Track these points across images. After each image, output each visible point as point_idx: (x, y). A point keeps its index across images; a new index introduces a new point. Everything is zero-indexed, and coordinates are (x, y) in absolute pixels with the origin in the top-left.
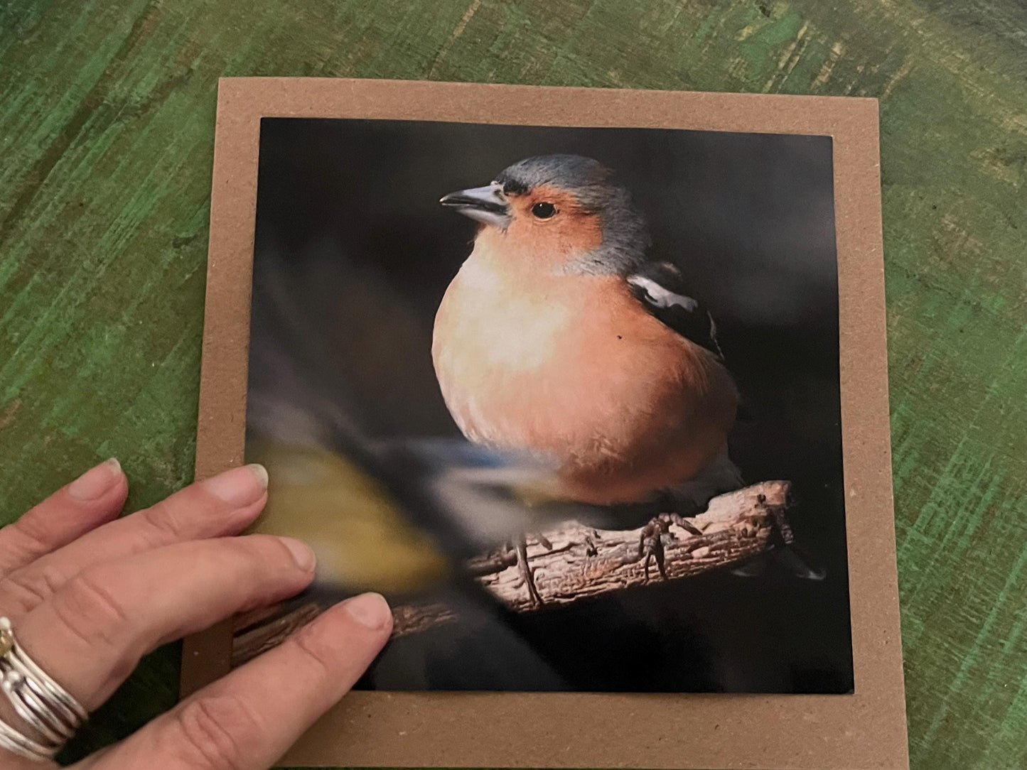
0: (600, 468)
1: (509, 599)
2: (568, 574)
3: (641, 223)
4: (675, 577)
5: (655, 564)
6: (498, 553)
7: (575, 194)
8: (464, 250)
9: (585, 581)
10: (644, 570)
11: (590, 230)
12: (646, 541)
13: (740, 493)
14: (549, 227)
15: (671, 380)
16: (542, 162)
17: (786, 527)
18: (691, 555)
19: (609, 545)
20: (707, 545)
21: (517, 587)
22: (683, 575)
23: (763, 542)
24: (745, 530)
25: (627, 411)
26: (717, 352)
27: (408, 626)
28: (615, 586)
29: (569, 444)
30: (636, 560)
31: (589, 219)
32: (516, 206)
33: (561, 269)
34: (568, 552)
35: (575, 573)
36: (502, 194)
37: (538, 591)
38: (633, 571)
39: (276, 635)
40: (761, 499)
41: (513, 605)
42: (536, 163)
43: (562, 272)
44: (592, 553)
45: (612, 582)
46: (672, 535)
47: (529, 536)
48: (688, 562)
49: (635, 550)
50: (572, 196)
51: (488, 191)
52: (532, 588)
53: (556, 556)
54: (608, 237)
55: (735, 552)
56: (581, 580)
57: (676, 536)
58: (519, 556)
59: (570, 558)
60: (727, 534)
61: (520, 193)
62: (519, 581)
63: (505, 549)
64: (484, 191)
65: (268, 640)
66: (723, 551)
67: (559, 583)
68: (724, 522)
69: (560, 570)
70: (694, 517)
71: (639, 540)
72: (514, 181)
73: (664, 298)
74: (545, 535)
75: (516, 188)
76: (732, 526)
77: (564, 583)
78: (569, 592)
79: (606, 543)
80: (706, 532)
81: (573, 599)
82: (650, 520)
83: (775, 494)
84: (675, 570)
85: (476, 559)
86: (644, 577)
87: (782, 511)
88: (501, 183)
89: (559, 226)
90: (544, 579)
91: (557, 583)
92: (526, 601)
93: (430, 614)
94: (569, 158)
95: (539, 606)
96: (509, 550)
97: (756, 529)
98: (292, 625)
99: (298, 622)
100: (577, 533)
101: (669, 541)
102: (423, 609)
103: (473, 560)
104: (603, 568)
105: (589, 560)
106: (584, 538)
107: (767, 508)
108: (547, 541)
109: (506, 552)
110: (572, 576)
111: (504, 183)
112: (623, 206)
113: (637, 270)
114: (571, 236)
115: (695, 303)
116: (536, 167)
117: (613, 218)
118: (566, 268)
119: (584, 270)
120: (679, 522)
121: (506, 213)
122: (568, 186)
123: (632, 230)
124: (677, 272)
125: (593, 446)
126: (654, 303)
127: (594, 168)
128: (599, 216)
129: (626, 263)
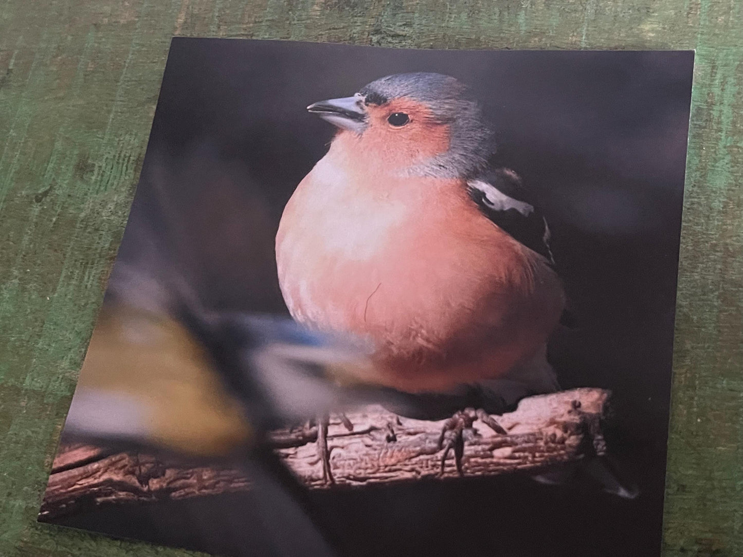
0: (413, 356)
1: (303, 474)
2: (364, 458)
3: (488, 132)
4: (472, 475)
5: (452, 458)
6: (300, 428)
7: (430, 106)
9: (379, 466)
10: (440, 463)
11: (439, 137)
12: (447, 434)
13: (553, 396)
14: (400, 134)
15: (497, 279)
16: (403, 78)
17: (600, 437)
18: (492, 454)
19: (410, 434)
20: (510, 446)
21: (312, 464)
22: (479, 473)
23: (572, 450)
24: (554, 435)
25: (449, 304)
26: (548, 257)
27: (205, 488)
28: (408, 475)
29: (387, 331)
30: (433, 452)
31: (439, 127)
32: (374, 115)
33: (406, 171)
34: (367, 435)
35: (371, 457)
36: (363, 104)
37: (332, 471)
38: (429, 462)
39: (87, 477)
40: (576, 406)
41: (306, 481)
42: (398, 79)
43: (407, 174)
45: (406, 471)
46: (475, 432)
47: (332, 415)
48: (488, 460)
49: (435, 441)
50: (426, 108)
51: (352, 101)
52: (327, 467)
53: (355, 438)
54: (455, 145)
55: (540, 457)
56: (376, 465)
57: (479, 432)
58: (320, 434)
59: (368, 441)
60: (534, 437)
61: (379, 104)
62: (315, 458)
63: (308, 425)
64: (347, 101)
65: (79, 481)
66: (526, 454)
67: (354, 464)
68: (532, 424)
69: (357, 452)
71: (440, 432)
72: (375, 94)
73: (501, 202)
74: (348, 416)
75: (377, 100)
76: (540, 429)
77: (358, 465)
78: (362, 475)
79: (407, 431)
80: (511, 432)
81: (364, 483)
83: (592, 403)
84: (474, 466)
85: (279, 432)
86: (439, 470)
87: (598, 421)
88: (363, 95)
89: (410, 133)
90: (339, 459)
91: (352, 465)
92: (319, 479)
93: (226, 478)
95: (330, 485)
96: (311, 426)
97: (566, 435)
98: (101, 471)
99: (109, 468)
100: (380, 418)
101: (471, 436)
102: (222, 473)
103: (275, 432)
104: (399, 455)
105: (387, 446)
106: (386, 423)
107: (581, 415)
108: (350, 423)
109: (308, 428)
110: (368, 460)
111: (367, 95)
112: (473, 117)
113: (478, 175)
114: (421, 142)
115: (531, 208)
116: (397, 82)
117: (462, 128)
118: (411, 171)
119: (427, 173)
120: (485, 418)
121: (364, 120)
122: (424, 99)
123: (479, 138)
124: (517, 178)
125: (410, 334)
126: (490, 206)
127: (451, 84)
128: (449, 126)
129: (469, 168)
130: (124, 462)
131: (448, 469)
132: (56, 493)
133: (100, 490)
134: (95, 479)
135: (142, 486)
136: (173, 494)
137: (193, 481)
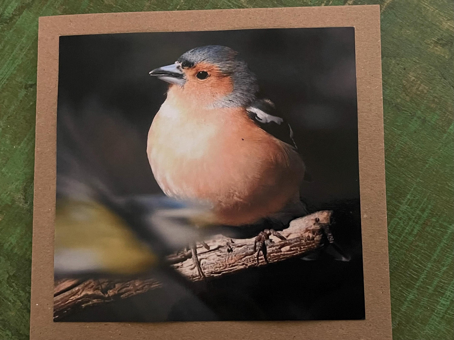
0: (234, 207)
1: (188, 275)
2: (218, 262)
3: (253, 79)
4: (273, 262)
5: (262, 255)
6: (182, 252)
7: (219, 66)
8: (163, 98)
10: (256, 259)
11: (227, 84)
12: (257, 244)
13: (306, 217)
14: (205, 84)
15: (270, 160)
16: (200, 50)
17: (330, 234)
18: (281, 250)
19: (239, 247)
20: (289, 245)
21: (192, 269)
22: (276, 261)
23: (318, 242)
24: (309, 236)
25: (247, 177)
26: (293, 145)
27: (138, 290)
28: (242, 267)
29: (217, 195)
30: (252, 254)
31: (226, 78)
32: (188, 73)
33: (212, 105)
34: (218, 250)
35: (221, 261)
36: (181, 68)
37: (203, 271)
38: (251, 259)
39: (74, 295)
40: (317, 220)
41: (190, 278)
42: (197, 51)
43: (213, 107)
44: (230, 251)
45: (240, 265)
46: (271, 240)
47: (198, 243)
48: (279, 254)
49: (252, 248)
50: (217, 67)
51: (174, 67)
52: (200, 269)
53: (212, 253)
54: (236, 88)
55: (304, 248)
56: (225, 265)
57: (272, 241)
58: (193, 253)
59: (219, 253)
60: (300, 239)
61: (190, 67)
62: (193, 266)
63: (185, 250)
64: (172, 67)
65: (70, 298)
66: (297, 248)
67: (213, 266)
68: (298, 233)
69: (214, 260)
70: (282, 231)
71: (254, 243)
72: (187, 61)
73: (265, 118)
74: (206, 242)
75: (188, 64)
76: (302, 235)
77: (216, 266)
78: (219, 271)
79: (238, 245)
80: (289, 238)
81: (220, 274)
82: (259, 233)
83: (324, 218)
84: (273, 258)
85: (171, 256)
86: (256, 262)
87: (328, 227)
88: (180, 63)
89: (210, 83)
90: (205, 264)
92: (197, 276)
93: (148, 283)
94: (215, 47)
95: (203, 278)
96: (188, 250)
97: (314, 236)
98: (81, 291)
99: (84, 289)
100: (222, 241)
101: (269, 243)
102: (145, 281)
103: (170, 256)
104: (235, 258)
105: (228, 254)
106: (226, 243)
107: (320, 225)
108: (207, 245)
109: (186, 251)
110: (220, 263)
111: (182, 62)
112: (244, 71)
113: (251, 104)
114: (217, 88)
115: (282, 120)
116: (198, 53)
117: (238, 77)
118: (215, 105)
119: (224, 105)
120: (274, 233)
121: (183, 77)
122: (215, 62)
123: (248, 83)
124: (272, 104)
125: (230, 196)
126: (260, 121)
127: (228, 51)
128: (231, 77)
129: (246, 101)
130: (92, 284)
131: (260, 261)
132: (60, 306)
133: (83, 300)
134: (79, 295)
135: (104, 294)
136: (122, 296)
137: (131, 287)
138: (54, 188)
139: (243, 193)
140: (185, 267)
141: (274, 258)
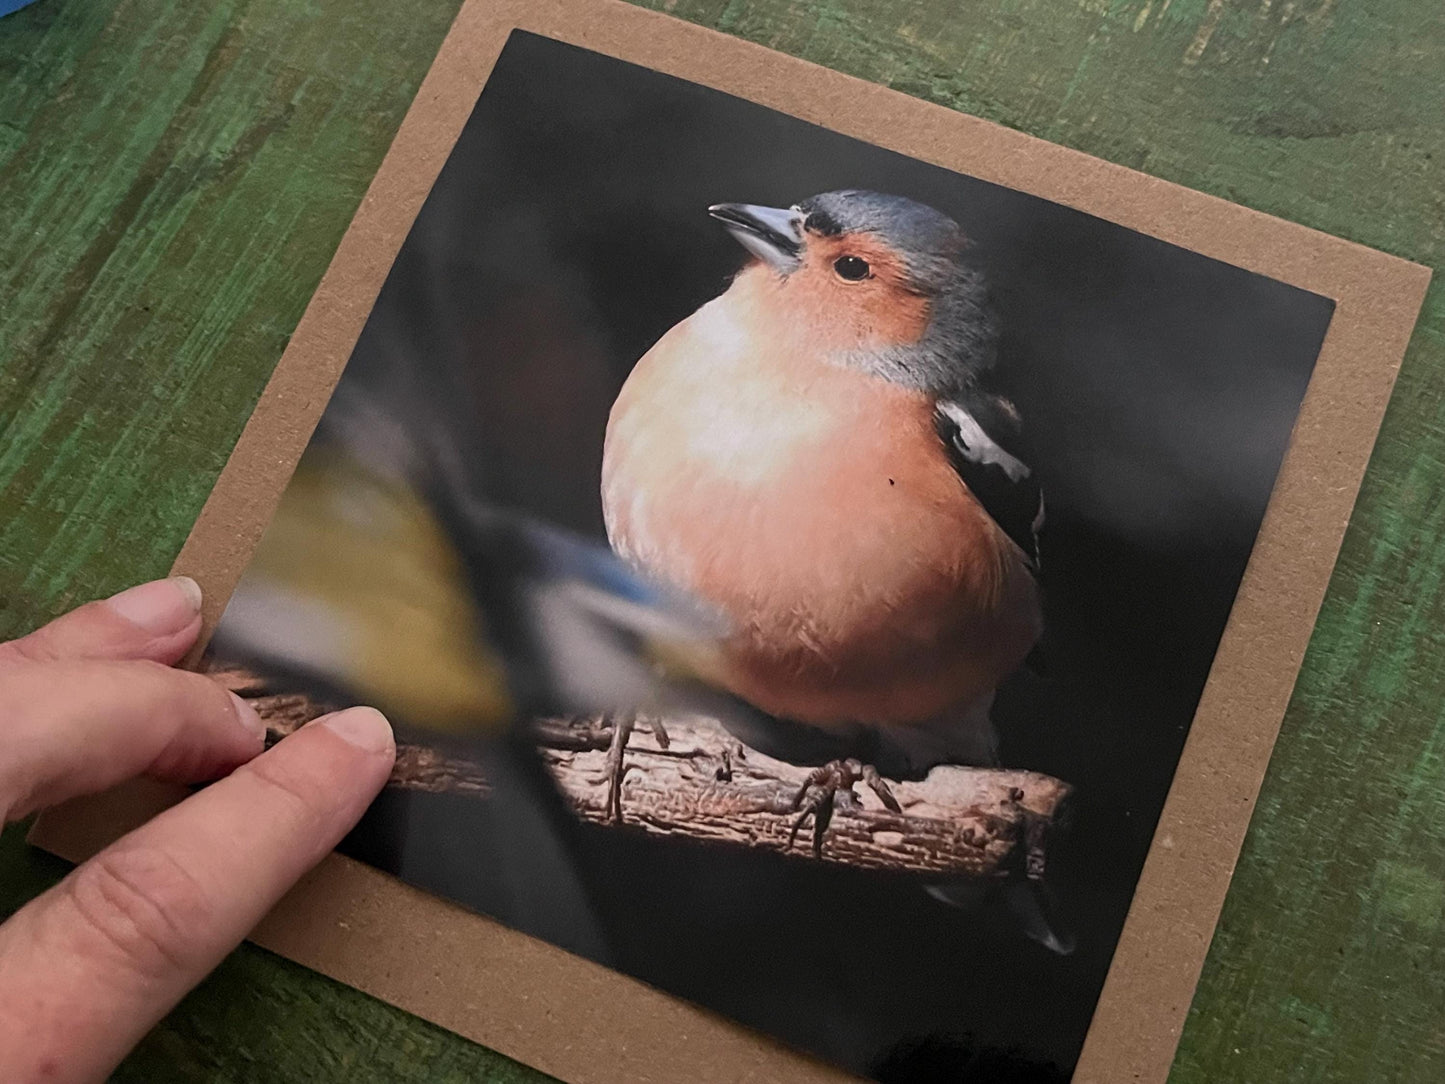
1: (576, 796)
3: (989, 330)
4: (834, 860)
5: (811, 828)
6: (587, 724)
7: (908, 260)
8: (715, 285)
9: (696, 813)
10: (790, 830)
12: (811, 790)
13: (985, 773)
14: (849, 294)
16: (877, 200)
17: (1039, 852)
18: (872, 836)
19: (754, 775)
20: (902, 832)
21: (593, 783)
22: (846, 861)
23: (992, 860)
24: (972, 831)
25: (860, 591)
26: (1031, 554)
27: (420, 779)
28: (738, 837)
29: (754, 607)
30: (784, 811)
31: (913, 299)
32: (815, 249)
33: (844, 358)
34: (688, 760)
35: (686, 795)
36: (801, 227)
37: (622, 802)
38: (774, 825)
40: (1016, 796)
41: (578, 806)
42: (866, 199)
43: (845, 362)
45: (736, 830)
46: (854, 797)
47: (641, 717)
48: (863, 845)
49: (789, 796)
50: (900, 262)
51: (784, 217)
52: (615, 794)
53: (669, 760)
54: (931, 335)
55: (943, 859)
56: (691, 810)
57: (858, 799)
58: (616, 740)
59: (688, 770)
60: (941, 827)
61: (827, 234)
62: (600, 776)
63: (599, 722)
64: (776, 215)
66: (923, 849)
67: (658, 798)
68: (943, 807)
69: (666, 782)
70: (900, 782)
71: (801, 784)
72: (825, 215)
73: (982, 449)
74: (665, 724)
75: (826, 226)
76: (952, 818)
77: (665, 803)
78: (666, 820)
79: (753, 770)
80: (910, 812)
81: (667, 832)
83: (1040, 797)
84: (840, 849)
85: (552, 721)
86: (785, 841)
87: (1041, 827)
88: (804, 212)
89: (865, 296)
90: (636, 786)
91: (654, 798)
92: (598, 809)
93: (453, 771)
95: (612, 822)
96: (604, 726)
97: (988, 836)
100: (713, 739)
101: (846, 804)
102: (449, 763)
103: (546, 720)
104: (730, 804)
105: (715, 784)
106: (721, 750)
107: (1020, 812)
108: (666, 736)
109: (599, 727)
110: (681, 797)
111: (810, 213)
112: (972, 298)
113: (956, 396)
114: (878, 316)
115: (1026, 472)
116: (865, 205)
117: (949, 311)
118: (852, 359)
119: (877, 369)
120: (873, 781)
121: (797, 254)
122: (901, 246)
123: (972, 336)
124: (1016, 418)
125: (790, 621)
126: (963, 451)
127: (950, 233)
128: (929, 301)
129: (945, 381)
130: (300, 707)
131: (799, 843)
138: (318, 408)
139: (830, 630)
140: (577, 770)
141: (845, 850)
